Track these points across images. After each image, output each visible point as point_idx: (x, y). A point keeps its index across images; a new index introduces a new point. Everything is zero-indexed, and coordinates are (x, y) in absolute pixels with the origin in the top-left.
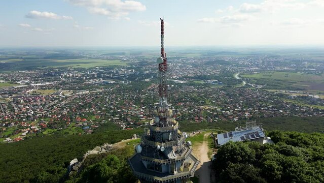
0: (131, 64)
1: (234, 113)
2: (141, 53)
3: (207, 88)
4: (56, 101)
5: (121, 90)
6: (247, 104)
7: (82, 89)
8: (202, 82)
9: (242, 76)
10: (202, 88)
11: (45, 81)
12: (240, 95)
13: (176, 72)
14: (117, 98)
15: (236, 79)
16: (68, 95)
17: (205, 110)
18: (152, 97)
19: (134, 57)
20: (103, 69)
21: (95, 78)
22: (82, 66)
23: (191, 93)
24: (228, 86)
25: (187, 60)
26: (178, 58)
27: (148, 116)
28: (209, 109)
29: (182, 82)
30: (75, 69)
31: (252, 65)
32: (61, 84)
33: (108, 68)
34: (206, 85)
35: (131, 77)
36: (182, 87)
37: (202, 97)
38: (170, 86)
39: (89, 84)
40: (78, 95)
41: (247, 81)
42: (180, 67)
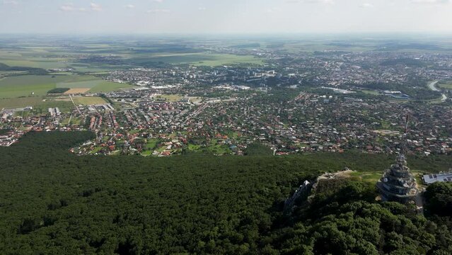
0: (269, 62)
1: (425, 144)
2: (282, 45)
3: (383, 103)
4: (186, 111)
5: (261, 100)
6: (445, 131)
7: (212, 96)
8: (376, 93)
9: (441, 86)
10: (375, 103)
11: (166, 82)
12: (436, 116)
13: (336, 76)
14: (256, 110)
15: (430, 91)
16: (197, 102)
17: (382, 137)
18: (303, 112)
19: (272, 50)
20: (233, 69)
21: (225, 81)
22: (207, 63)
23: (360, 109)
24: (416, 102)
25: (353, 56)
26: (338, 54)
27: (302, 139)
28: (387, 136)
29: (345, 92)
30: (198, 68)
32: (186, 88)
33: (240, 68)
34: (381, 98)
35: (271, 82)
36: (345, 100)
37: (375, 116)
38: (327, 98)
39: (218, 90)
40: (209, 104)
41: (448, 94)
42: (341, 68)
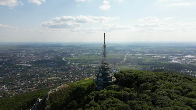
1: (69, 79)
3: (48, 68)
6: (74, 74)
8: (43, 64)
9: (67, 59)
10: (45, 68)
12: (69, 69)
13: (23, 59)
15: (64, 61)
17: (52, 80)
23: (38, 71)
24: (60, 65)
26: (22, 50)
28: (54, 79)
29: (29, 65)
31: (71, 53)
36: (31, 69)
37: (46, 73)
38: (21, 69)
41: (70, 61)
42: (25, 56)
